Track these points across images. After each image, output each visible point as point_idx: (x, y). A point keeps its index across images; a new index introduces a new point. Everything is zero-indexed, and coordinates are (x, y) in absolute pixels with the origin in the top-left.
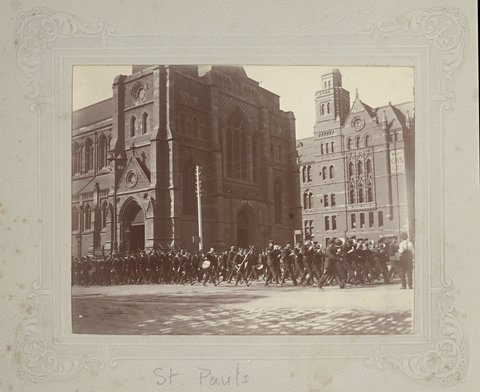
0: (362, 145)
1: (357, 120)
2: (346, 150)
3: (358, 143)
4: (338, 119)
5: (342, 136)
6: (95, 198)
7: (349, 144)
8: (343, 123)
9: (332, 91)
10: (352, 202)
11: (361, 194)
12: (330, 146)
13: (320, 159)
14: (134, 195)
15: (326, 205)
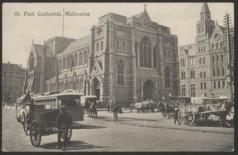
0: (219, 47)
1: (217, 35)
2: (211, 50)
3: (217, 46)
4: (208, 35)
5: (209, 43)
6: (85, 77)
7: (213, 47)
8: (210, 37)
9: (204, 21)
10: (214, 75)
11: (219, 72)
12: (203, 48)
13: (199, 54)
14: (97, 76)
15: (201, 77)
